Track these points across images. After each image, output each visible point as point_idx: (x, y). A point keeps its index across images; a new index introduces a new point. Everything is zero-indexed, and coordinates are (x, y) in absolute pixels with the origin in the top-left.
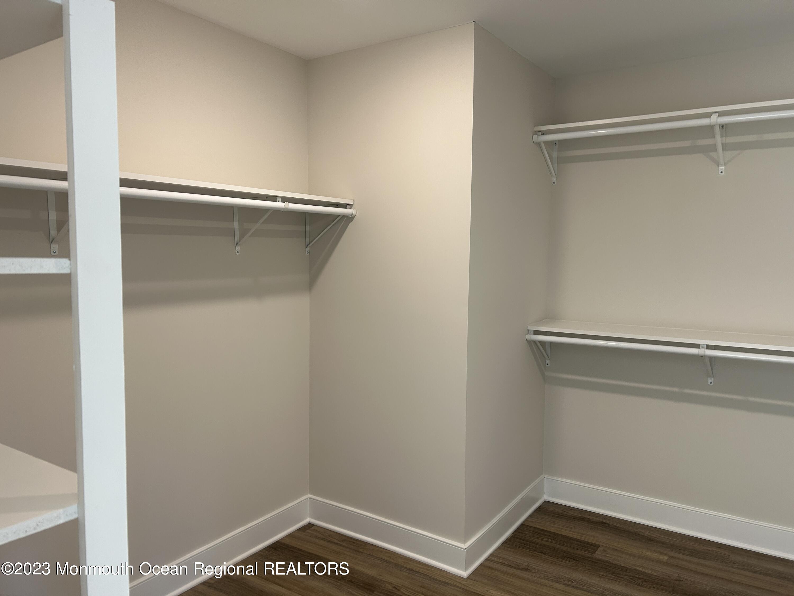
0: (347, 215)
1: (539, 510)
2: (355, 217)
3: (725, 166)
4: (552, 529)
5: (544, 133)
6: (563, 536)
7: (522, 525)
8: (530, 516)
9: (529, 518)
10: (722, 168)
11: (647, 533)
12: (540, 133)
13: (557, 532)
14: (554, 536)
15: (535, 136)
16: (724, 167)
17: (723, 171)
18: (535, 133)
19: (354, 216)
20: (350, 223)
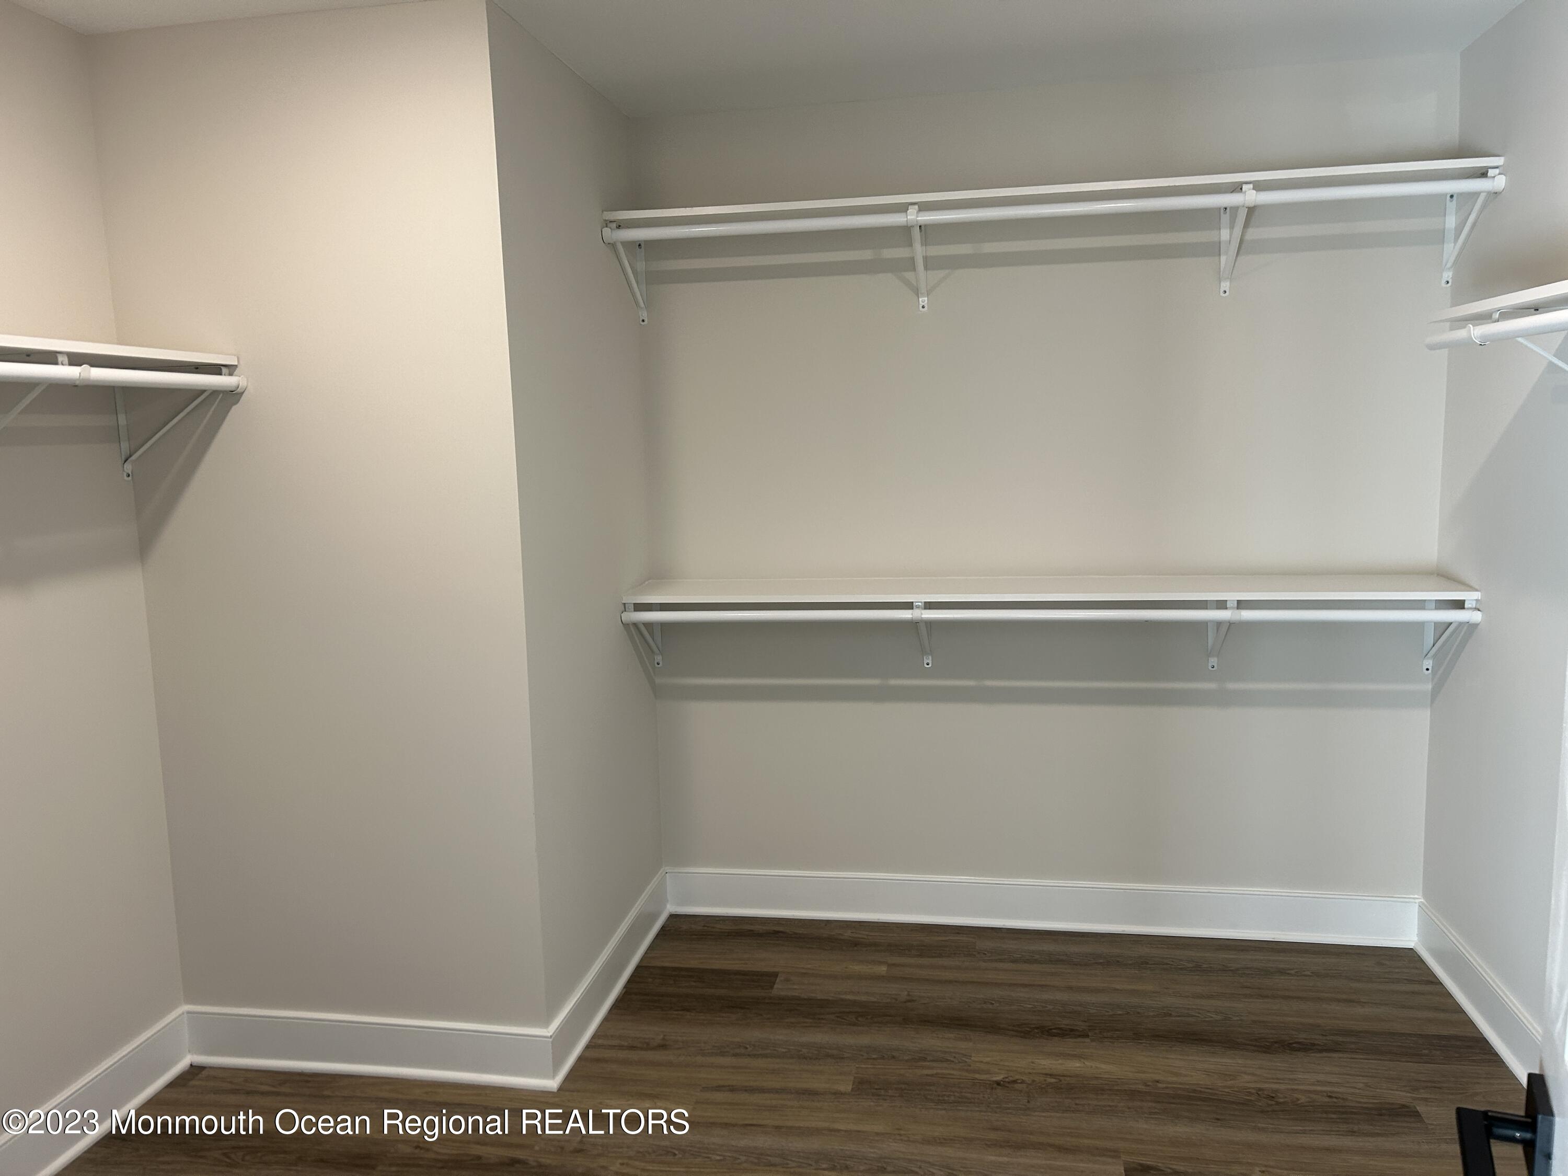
0: (225, 389)
1: (663, 933)
2: (244, 392)
3: (928, 295)
4: (694, 964)
5: (621, 225)
6: (713, 971)
7: (638, 968)
8: (651, 948)
9: (648, 952)
10: (923, 300)
11: (848, 934)
12: (614, 225)
13: (701, 966)
14: (699, 975)
15: (606, 231)
16: (926, 299)
17: (925, 304)
18: (605, 225)
19: (242, 391)
20: (234, 408)
